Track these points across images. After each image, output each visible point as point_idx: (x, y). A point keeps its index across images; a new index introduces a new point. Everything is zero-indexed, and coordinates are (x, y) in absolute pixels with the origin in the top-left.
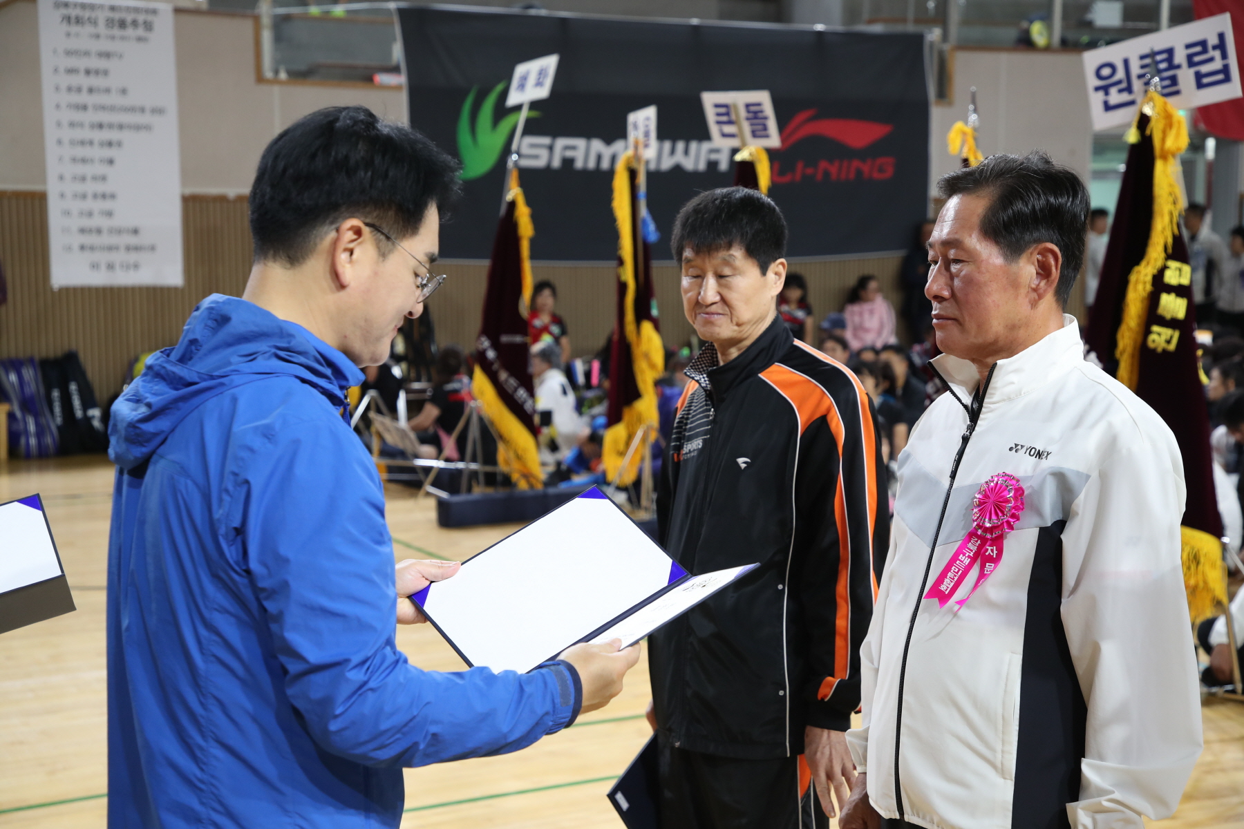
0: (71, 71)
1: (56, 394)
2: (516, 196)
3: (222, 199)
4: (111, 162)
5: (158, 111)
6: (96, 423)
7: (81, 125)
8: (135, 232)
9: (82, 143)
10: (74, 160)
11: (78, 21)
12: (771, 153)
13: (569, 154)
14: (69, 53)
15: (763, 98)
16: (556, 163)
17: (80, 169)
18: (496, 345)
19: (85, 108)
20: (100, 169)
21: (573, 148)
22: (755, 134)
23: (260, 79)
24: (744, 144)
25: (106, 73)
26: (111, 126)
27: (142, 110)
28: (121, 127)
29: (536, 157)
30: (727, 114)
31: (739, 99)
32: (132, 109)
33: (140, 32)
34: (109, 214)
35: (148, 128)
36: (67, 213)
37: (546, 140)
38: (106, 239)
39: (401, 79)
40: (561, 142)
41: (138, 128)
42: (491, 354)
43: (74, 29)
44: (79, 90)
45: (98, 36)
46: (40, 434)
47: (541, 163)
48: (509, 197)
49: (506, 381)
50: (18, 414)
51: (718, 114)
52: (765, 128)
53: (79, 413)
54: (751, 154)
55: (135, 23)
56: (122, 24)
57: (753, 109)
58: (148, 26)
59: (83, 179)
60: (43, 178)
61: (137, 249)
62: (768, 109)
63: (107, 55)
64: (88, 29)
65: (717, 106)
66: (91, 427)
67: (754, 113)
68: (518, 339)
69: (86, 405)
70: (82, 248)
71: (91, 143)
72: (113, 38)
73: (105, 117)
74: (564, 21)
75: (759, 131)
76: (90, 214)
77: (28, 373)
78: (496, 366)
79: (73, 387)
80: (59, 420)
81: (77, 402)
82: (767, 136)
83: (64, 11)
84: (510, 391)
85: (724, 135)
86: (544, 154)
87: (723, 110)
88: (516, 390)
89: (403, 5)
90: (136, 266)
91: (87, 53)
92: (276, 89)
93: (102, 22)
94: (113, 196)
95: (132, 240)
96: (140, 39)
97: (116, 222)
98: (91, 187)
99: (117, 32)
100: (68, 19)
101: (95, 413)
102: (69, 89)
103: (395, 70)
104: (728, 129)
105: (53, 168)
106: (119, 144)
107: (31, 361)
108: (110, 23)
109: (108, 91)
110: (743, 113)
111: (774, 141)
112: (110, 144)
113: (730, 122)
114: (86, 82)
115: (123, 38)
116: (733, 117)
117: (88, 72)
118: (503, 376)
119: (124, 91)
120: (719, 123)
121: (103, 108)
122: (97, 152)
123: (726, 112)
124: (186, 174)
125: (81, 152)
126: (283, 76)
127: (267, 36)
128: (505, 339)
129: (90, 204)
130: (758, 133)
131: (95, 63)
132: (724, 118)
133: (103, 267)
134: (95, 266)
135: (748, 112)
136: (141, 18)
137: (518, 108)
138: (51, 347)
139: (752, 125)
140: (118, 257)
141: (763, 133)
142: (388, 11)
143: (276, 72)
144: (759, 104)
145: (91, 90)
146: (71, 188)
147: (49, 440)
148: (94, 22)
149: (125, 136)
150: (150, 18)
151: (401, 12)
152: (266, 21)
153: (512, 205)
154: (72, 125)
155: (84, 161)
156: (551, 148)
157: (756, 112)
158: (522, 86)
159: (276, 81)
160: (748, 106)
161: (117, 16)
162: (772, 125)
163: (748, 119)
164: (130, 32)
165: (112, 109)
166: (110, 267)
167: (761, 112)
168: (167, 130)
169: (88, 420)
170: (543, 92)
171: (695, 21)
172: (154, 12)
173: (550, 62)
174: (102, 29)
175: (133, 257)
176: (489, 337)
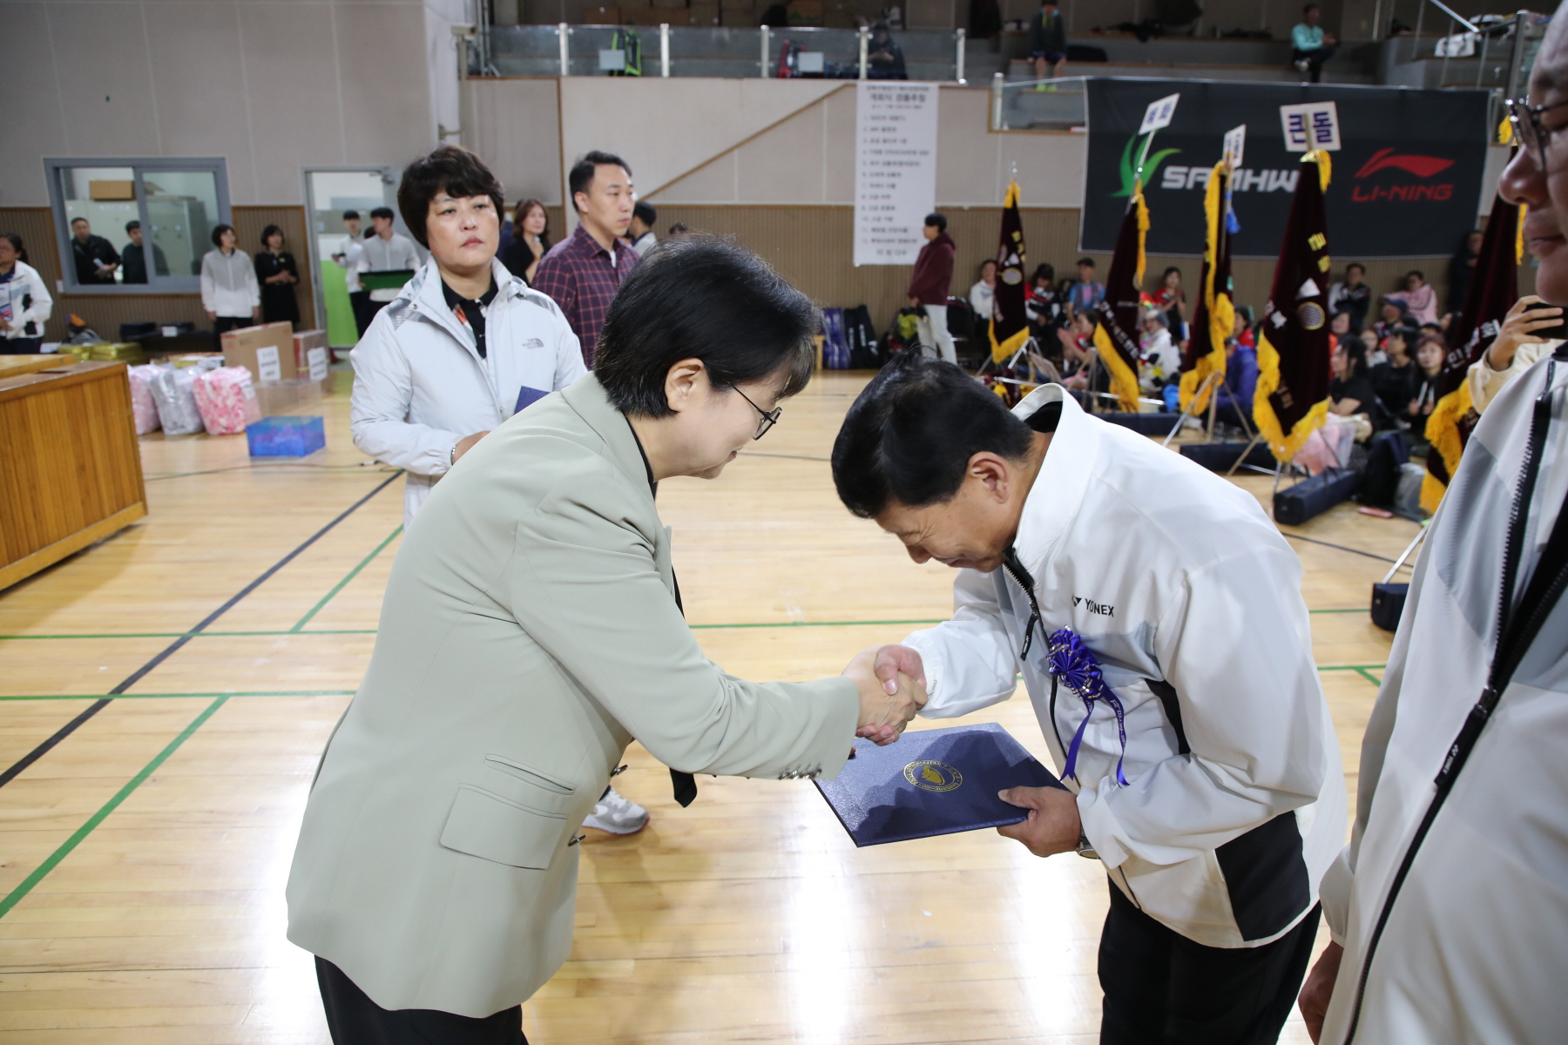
0: (874, 129)
1: (851, 331)
2: (1139, 199)
3: (960, 209)
4: (893, 186)
5: (924, 153)
6: (873, 350)
7: (877, 163)
8: (905, 230)
9: (877, 175)
10: (872, 186)
11: (881, 97)
12: (1332, 154)
13: (1200, 179)
14: (874, 118)
15: (1329, 108)
16: (1190, 185)
17: (875, 191)
18: (1114, 308)
19: (879, 152)
20: (886, 191)
21: (1204, 175)
22: (1320, 140)
23: (990, 130)
24: (1310, 149)
25: (894, 130)
26: (895, 163)
27: (915, 152)
28: (901, 164)
29: (1175, 181)
30: (1299, 123)
31: (1309, 109)
32: (909, 152)
33: (917, 102)
34: (890, 219)
35: (917, 164)
36: (866, 219)
37: (1184, 170)
38: (887, 236)
39: (1086, 130)
40: (1195, 171)
41: (911, 164)
42: (1110, 315)
43: (878, 102)
44: (878, 141)
45: (891, 107)
46: (841, 355)
47: (1179, 185)
48: (1133, 201)
49: (1119, 334)
50: (829, 342)
51: (1292, 124)
52: (1329, 134)
53: (864, 344)
54: (1315, 157)
55: (914, 97)
56: (907, 98)
57: (1320, 117)
58: (922, 98)
59: (876, 197)
60: (853, 197)
61: (905, 241)
62: (1333, 118)
63: (895, 118)
64: (887, 102)
65: (1292, 117)
66: (870, 352)
67: (1321, 121)
68: (1130, 304)
69: (868, 339)
70: (873, 240)
71: (882, 174)
72: (900, 107)
73: (891, 158)
74: (1205, 85)
75: (1324, 137)
76: (879, 219)
77: (836, 318)
78: (1112, 324)
79: (862, 327)
80: (852, 347)
81: (863, 337)
82: (1330, 141)
83: (873, 92)
84: (1121, 341)
85: (1296, 141)
86: (1182, 179)
87: (1296, 120)
88: (1125, 341)
89: (1090, 77)
90: (904, 253)
91: (884, 118)
92: (1000, 137)
93: (894, 98)
94: (893, 208)
95: (903, 236)
96: (917, 107)
97: (894, 224)
98: (881, 202)
99: (903, 103)
100: (874, 97)
101: (873, 343)
102: (872, 141)
103: (1082, 125)
104: (1299, 136)
105: (860, 190)
106: (899, 175)
107: (838, 310)
108: (899, 98)
109: (895, 141)
110: (1311, 121)
111: (1335, 145)
112: (893, 175)
113: (1301, 130)
114: (881, 135)
115: (907, 107)
116: (1304, 126)
117: (884, 130)
118: (1117, 330)
119: (904, 141)
120: (1292, 131)
121: (891, 152)
122: (885, 180)
123: (1298, 120)
124: (939, 193)
125: (876, 180)
126: (1006, 128)
127: (999, 103)
128: (1121, 304)
129: (880, 213)
130: (1323, 139)
131: (889, 124)
132: (1297, 127)
133: (885, 253)
134: (880, 252)
135: (1316, 120)
136: (918, 93)
137: (1147, 135)
138: (852, 303)
139: (1318, 131)
140: (893, 246)
141: (1327, 138)
142: (1080, 82)
143: (1002, 125)
144: (1325, 114)
145: (885, 141)
146: (869, 203)
147: (845, 359)
148: (889, 98)
149: (904, 170)
150: (923, 93)
151: (1089, 83)
152: (999, 92)
153: (1135, 206)
154: (872, 163)
155: (878, 186)
156: (1187, 175)
157: (1322, 121)
158: (1151, 119)
159: (1001, 131)
160: (1316, 115)
161: (904, 93)
162: (1335, 132)
163: (1315, 126)
164: (911, 103)
165: (897, 152)
166: (889, 253)
167: (1327, 120)
168: (929, 165)
169: (868, 347)
170: (1165, 122)
171: (1305, 84)
172: (926, 89)
173: (1173, 100)
174: (894, 102)
175: (902, 247)
176: (1109, 303)
